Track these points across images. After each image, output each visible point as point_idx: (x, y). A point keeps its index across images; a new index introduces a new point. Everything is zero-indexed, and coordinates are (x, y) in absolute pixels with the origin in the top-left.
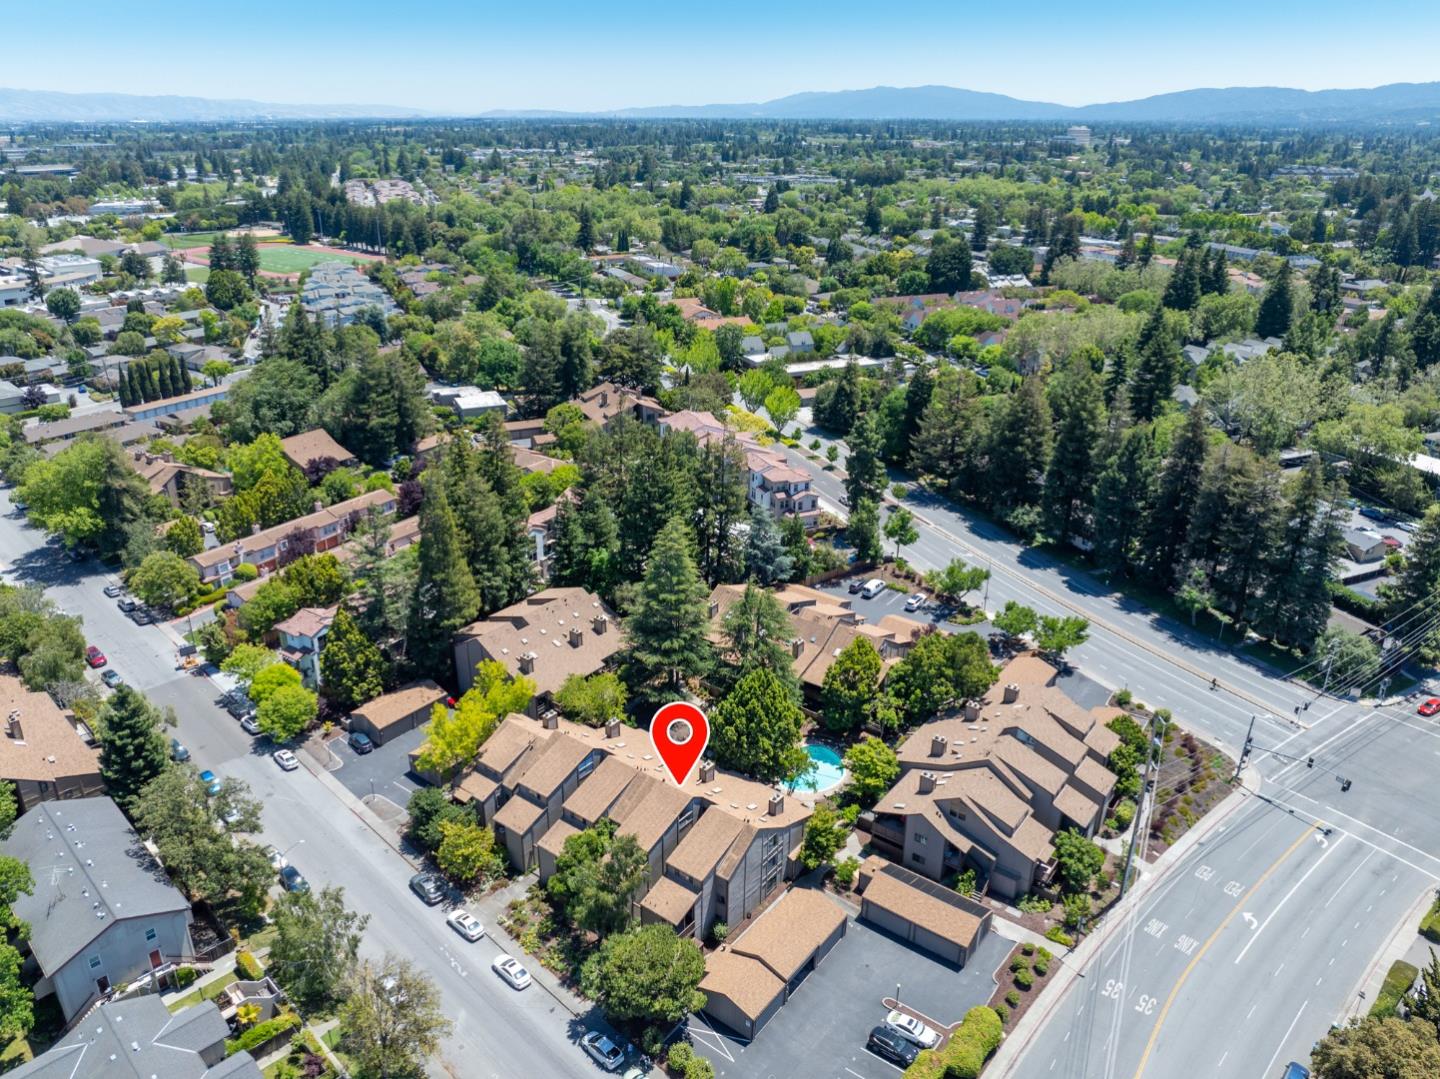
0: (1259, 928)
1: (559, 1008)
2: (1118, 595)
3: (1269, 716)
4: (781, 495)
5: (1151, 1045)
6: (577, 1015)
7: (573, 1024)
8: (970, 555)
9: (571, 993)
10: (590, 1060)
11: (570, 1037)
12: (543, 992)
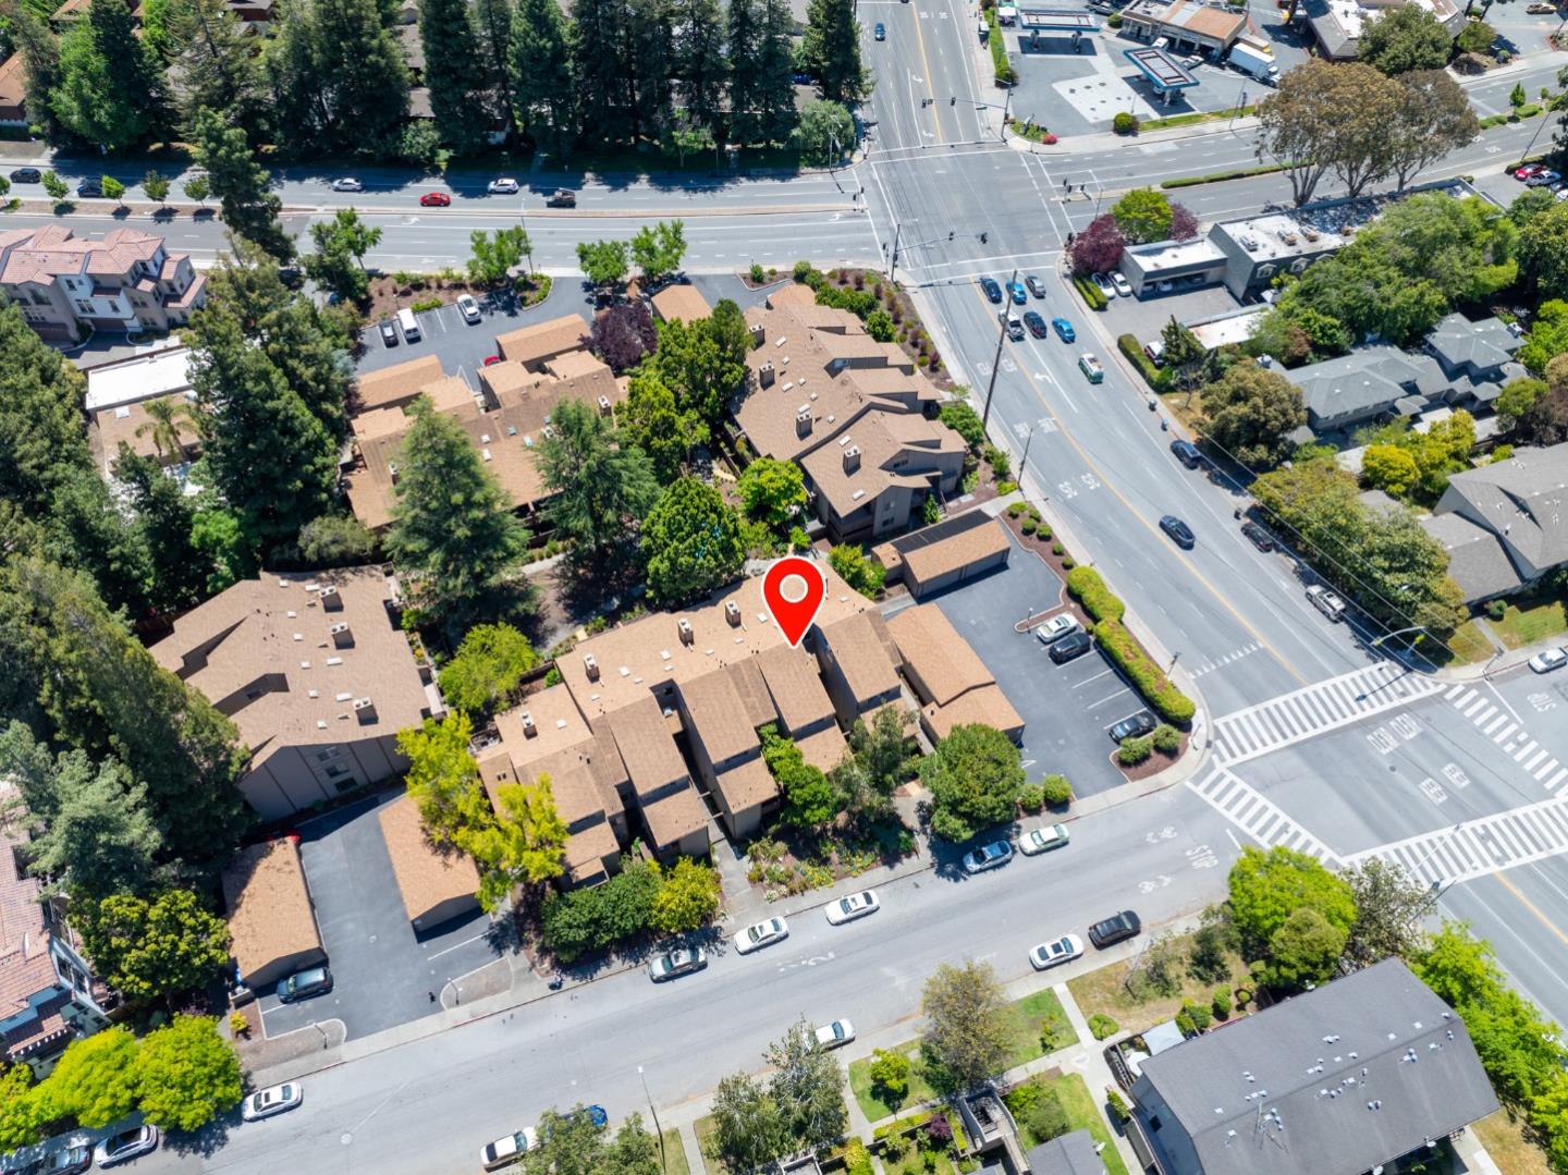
0: (1051, 378)
1: (915, 879)
2: (588, 175)
3: (838, 215)
4: (146, 286)
5: (1126, 501)
6: (932, 865)
7: (941, 872)
8: (414, 219)
9: (905, 860)
10: (990, 872)
11: (956, 880)
12: (888, 887)
